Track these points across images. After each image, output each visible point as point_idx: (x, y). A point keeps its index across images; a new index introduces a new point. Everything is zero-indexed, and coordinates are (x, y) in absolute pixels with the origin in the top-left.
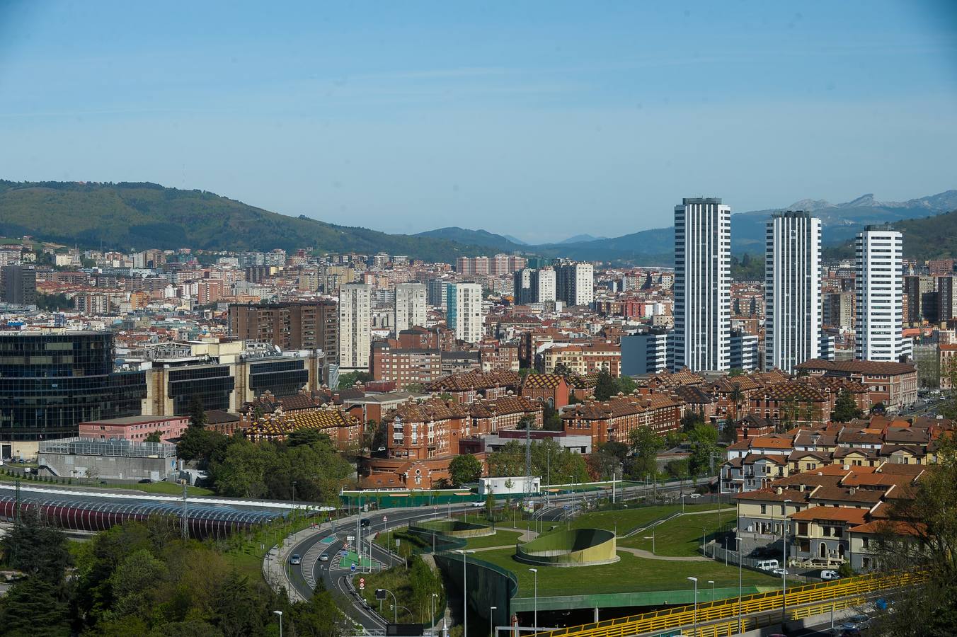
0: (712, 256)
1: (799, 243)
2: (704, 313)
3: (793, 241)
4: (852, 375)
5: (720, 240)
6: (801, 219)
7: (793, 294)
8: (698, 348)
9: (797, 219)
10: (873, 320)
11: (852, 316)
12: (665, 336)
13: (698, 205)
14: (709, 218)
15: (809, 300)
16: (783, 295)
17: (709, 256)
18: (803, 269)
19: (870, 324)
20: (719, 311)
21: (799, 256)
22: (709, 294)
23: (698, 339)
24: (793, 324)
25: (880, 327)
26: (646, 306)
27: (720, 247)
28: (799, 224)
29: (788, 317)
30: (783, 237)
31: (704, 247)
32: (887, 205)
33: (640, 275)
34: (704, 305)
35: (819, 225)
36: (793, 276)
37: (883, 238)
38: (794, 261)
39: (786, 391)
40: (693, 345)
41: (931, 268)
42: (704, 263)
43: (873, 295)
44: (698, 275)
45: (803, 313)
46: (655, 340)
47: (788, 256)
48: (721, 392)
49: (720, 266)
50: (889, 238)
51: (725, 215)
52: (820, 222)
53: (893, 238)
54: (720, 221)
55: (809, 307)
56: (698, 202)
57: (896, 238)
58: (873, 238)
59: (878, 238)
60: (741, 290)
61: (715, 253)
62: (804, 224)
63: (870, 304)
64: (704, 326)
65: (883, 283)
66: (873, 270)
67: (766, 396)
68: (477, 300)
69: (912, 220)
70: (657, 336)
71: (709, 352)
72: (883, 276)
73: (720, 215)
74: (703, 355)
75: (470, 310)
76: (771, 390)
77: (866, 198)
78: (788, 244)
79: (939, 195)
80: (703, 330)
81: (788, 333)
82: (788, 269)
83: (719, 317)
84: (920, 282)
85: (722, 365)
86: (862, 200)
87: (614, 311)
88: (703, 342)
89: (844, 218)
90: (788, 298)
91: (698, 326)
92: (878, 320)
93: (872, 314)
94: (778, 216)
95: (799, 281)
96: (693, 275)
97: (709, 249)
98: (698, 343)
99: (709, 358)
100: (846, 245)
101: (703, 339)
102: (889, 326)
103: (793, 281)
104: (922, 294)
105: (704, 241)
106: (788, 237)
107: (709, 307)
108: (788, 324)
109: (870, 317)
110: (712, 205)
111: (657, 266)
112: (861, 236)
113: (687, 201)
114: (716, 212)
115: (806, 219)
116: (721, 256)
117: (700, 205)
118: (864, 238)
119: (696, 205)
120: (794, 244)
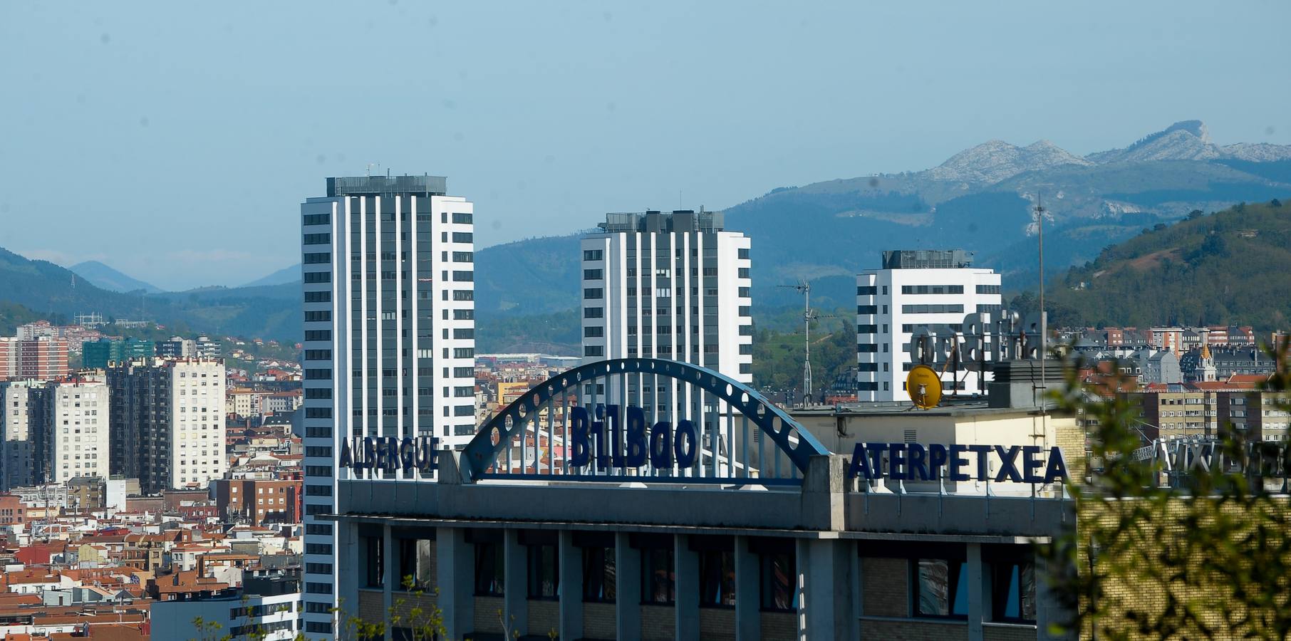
0: (416, 354)
1: (680, 310)
3: (664, 304)
5: (438, 305)
6: (686, 235)
9: (673, 235)
12: (294, 598)
13: (370, 197)
14: (406, 236)
17: (407, 352)
27: (438, 324)
28: (679, 252)
30: (632, 292)
31: (389, 327)
32: (1242, 154)
35: (743, 254)
37: (938, 290)
42: (390, 373)
46: (260, 610)
47: (647, 349)
49: (439, 382)
50: (958, 290)
51: (452, 228)
52: (746, 243)
53: (970, 290)
54: (438, 247)
56: (372, 188)
57: (980, 289)
58: (907, 290)
59: (922, 290)
61: (426, 342)
62: (694, 252)
70: (267, 601)
73: (437, 227)
77: (1177, 134)
78: (646, 311)
86: (1165, 140)
87: (266, 506)
94: (619, 229)
97: (407, 333)
105: (389, 307)
106: (647, 291)
110: (414, 199)
111: (530, 352)
112: (872, 284)
113: (338, 185)
114: (425, 217)
115: (700, 235)
116: (446, 353)
117: (378, 199)
118: (880, 290)
119: (363, 199)
120: (664, 313)
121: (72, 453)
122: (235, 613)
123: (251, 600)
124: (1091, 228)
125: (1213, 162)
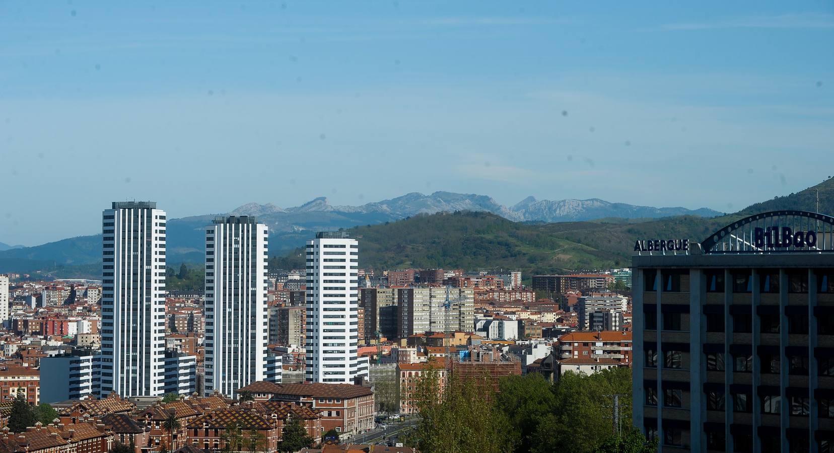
0: (145, 267)
1: (243, 252)
2: (135, 331)
3: (237, 250)
4: (302, 398)
5: (154, 249)
6: (245, 225)
7: (236, 309)
8: (128, 371)
9: (240, 225)
10: (325, 338)
11: (302, 333)
12: (91, 357)
13: (130, 209)
14: (142, 224)
15: (254, 316)
16: (224, 310)
17: (142, 267)
18: (248, 281)
19: (322, 341)
20: (153, 328)
21: (243, 267)
22: (141, 310)
23: (128, 361)
24: (236, 342)
25: (333, 345)
26: (69, 323)
27: (153, 256)
28: (243, 231)
29: (230, 335)
30: (225, 245)
31: (136, 257)
32: (342, 210)
33: (63, 289)
34: (135, 321)
35: (266, 232)
36: (236, 288)
37: (336, 246)
38: (237, 272)
39: (228, 418)
40: (122, 367)
41: (389, 279)
42: (135, 274)
43: (325, 310)
44: (129, 288)
45: (247, 330)
46: (80, 362)
47: (230, 267)
48: (153, 421)
49: (153, 278)
50: (344, 246)
51: (159, 221)
52: (266, 228)
53: (348, 246)
54: (154, 228)
55: (254, 323)
56: (129, 206)
57: (352, 246)
58: (325, 246)
59: (331, 246)
60: (177, 305)
61: (149, 263)
62: (248, 231)
63: (322, 320)
64: (135, 346)
65: (336, 296)
66: (325, 281)
67: (204, 424)
69: (369, 226)
70: (82, 358)
71: (141, 375)
72: (336, 288)
73: (154, 221)
74: (134, 379)
76: (211, 417)
77: (318, 202)
78: (230, 253)
79: (399, 199)
80: (135, 350)
81: (230, 352)
82: (230, 282)
83: (153, 335)
84: (378, 294)
85: (156, 390)
86: (314, 204)
87: (32, 329)
88: (134, 364)
89: (293, 224)
90: (230, 313)
91: (128, 346)
92: (330, 338)
93: (324, 331)
94: (220, 222)
95: (242, 295)
96: (123, 289)
97: (142, 259)
98: (128, 365)
99: (141, 382)
100: (295, 254)
101: (134, 360)
102: (343, 344)
103: (236, 295)
104: (380, 308)
105: (136, 250)
106: (230, 245)
107: (141, 324)
108: (230, 343)
109: (322, 334)
110: (145, 210)
111: (82, 279)
112: (312, 244)
113: (117, 205)
114: (149, 217)
115: (250, 225)
116: (156, 267)
117: (132, 210)
118: (315, 246)
119: (127, 210)
120: (237, 253)
122: (71, 362)
123: (76, 358)
125: (331, 212)
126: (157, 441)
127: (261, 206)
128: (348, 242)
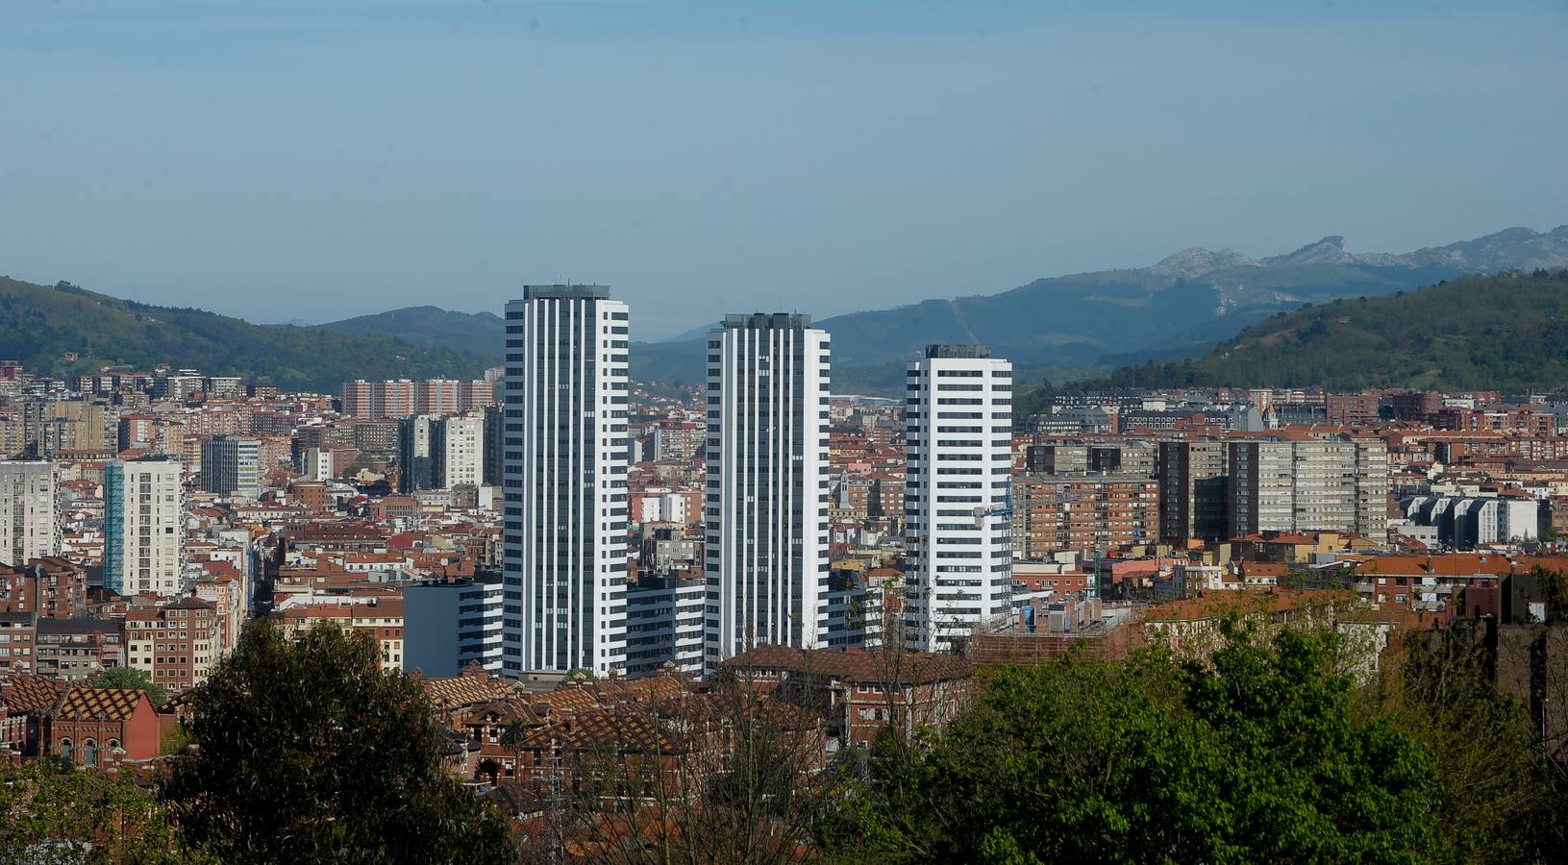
0: (583, 414)
1: (776, 386)
2: (563, 539)
3: (764, 381)
4: (834, 682)
5: (600, 379)
6: (782, 331)
7: (763, 498)
8: (550, 617)
9: (772, 331)
10: (940, 555)
11: (1028, 529)
13: (552, 300)
14: (577, 328)
15: (798, 512)
16: (740, 499)
17: (577, 413)
18: (786, 442)
19: (934, 562)
20: (599, 533)
21: (776, 414)
22: (576, 497)
23: (550, 598)
24: (763, 563)
25: (957, 569)
26: (644, 500)
27: (599, 393)
28: (776, 344)
29: (750, 548)
30: (741, 371)
31: (564, 395)
33: (694, 426)
34: (563, 521)
35: (823, 345)
36: (764, 456)
37: (964, 374)
38: (764, 425)
39: (601, 729)
40: (539, 610)
42: (564, 427)
43: (941, 499)
44: (551, 456)
45: (786, 540)
46: (483, 595)
47: (751, 414)
48: (501, 727)
49: (599, 435)
50: (979, 374)
51: (611, 323)
52: (827, 338)
53: (988, 374)
54: (600, 337)
55: (798, 526)
56: (558, 294)
57: (995, 374)
58: (941, 373)
59: (953, 374)
61: (590, 405)
62: (787, 344)
63: (934, 520)
64: (563, 568)
65: (964, 471)
66: (941, 443)
67: (553, 741)
68: (170, 499)
70: (487, 588)
71: (575, 625)
72: (964, 457)
73: (600, 323)
74: (562, 633)
75: (153, 520)
76: (568, 726)
77: (1326, 245)
78: (751, 386)
79: (1487, 239)
80: (563, 577)
81: (750, 583)
82: (751, 443)
83: (598, 547)
84: (1191, 453)
85: (606, 657)
88: (562, 604)
89: (1273, 288)
90: (751, 505)
91: (550, 567)
92: (952, 555)
93: (939, 541)
94: (734, 325)
95: (775, 470)
96: (540, 456)
97: (576, 399)
98: (550, 605)
99: (575, 638)
101: (562, 596)
102: (978, 568)
103: (764, 470)
104: (1196, 481)
105: (564, 380)
106: (752, 371)
107: (576, 526)
108: (750, 564)
109: (934, 548)
110: (583, 301)
112: (917, 369)
113: (531, 291)
114: (591, 315)
115: (791, 331)
116: (605, 414)
117: (557, 301)
118: (923, 374)
119: (547, 301)
120: (764, 387)
121: (457, 467)
122: (463, 596)
123: (476, 587)
124: (1259, 312)
126: (508, 767)
127: (1211, 253)
128: (987, 365)
